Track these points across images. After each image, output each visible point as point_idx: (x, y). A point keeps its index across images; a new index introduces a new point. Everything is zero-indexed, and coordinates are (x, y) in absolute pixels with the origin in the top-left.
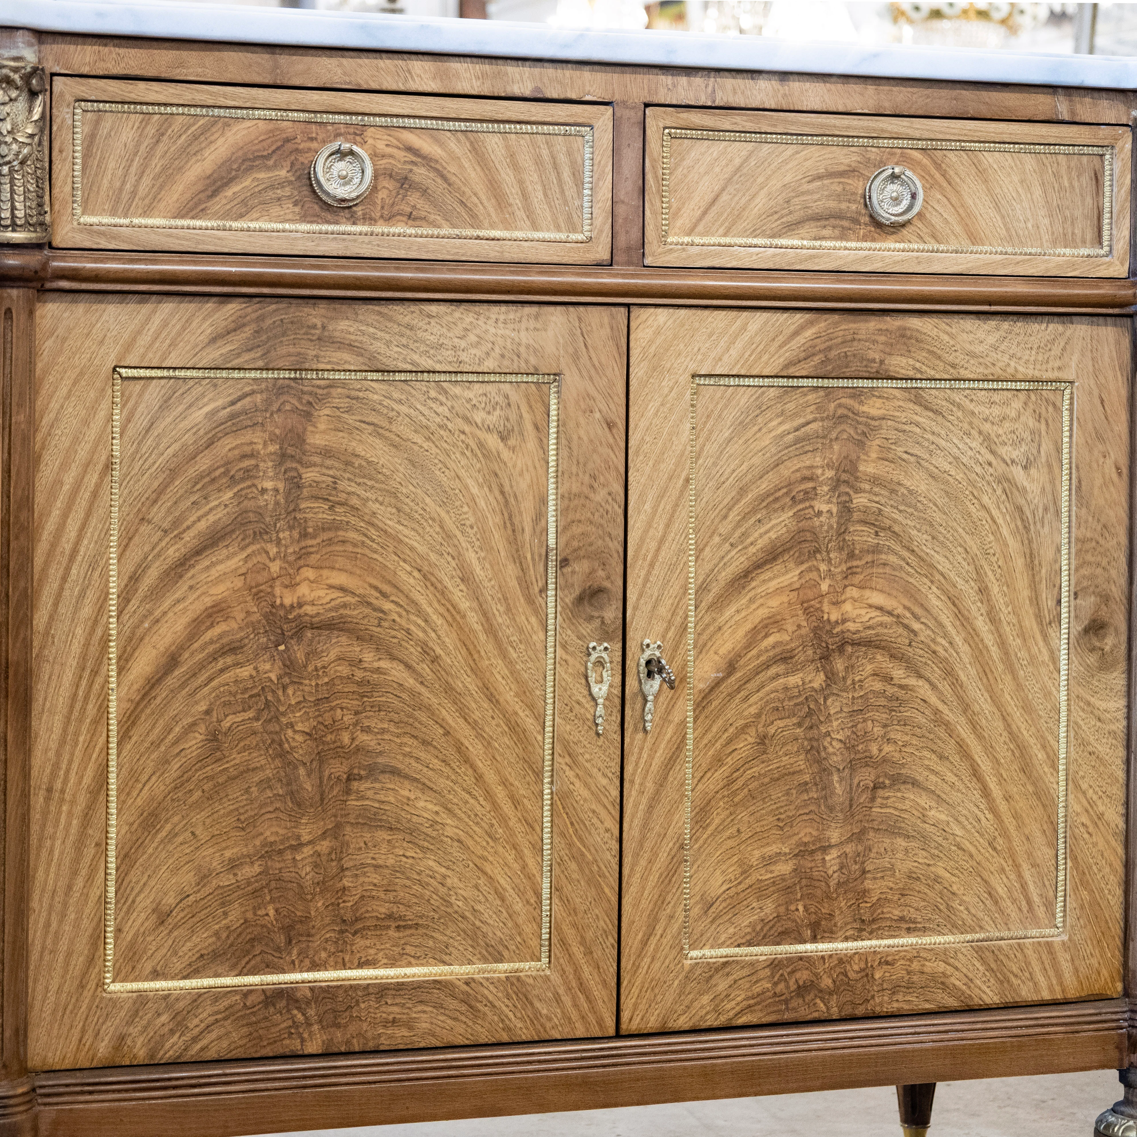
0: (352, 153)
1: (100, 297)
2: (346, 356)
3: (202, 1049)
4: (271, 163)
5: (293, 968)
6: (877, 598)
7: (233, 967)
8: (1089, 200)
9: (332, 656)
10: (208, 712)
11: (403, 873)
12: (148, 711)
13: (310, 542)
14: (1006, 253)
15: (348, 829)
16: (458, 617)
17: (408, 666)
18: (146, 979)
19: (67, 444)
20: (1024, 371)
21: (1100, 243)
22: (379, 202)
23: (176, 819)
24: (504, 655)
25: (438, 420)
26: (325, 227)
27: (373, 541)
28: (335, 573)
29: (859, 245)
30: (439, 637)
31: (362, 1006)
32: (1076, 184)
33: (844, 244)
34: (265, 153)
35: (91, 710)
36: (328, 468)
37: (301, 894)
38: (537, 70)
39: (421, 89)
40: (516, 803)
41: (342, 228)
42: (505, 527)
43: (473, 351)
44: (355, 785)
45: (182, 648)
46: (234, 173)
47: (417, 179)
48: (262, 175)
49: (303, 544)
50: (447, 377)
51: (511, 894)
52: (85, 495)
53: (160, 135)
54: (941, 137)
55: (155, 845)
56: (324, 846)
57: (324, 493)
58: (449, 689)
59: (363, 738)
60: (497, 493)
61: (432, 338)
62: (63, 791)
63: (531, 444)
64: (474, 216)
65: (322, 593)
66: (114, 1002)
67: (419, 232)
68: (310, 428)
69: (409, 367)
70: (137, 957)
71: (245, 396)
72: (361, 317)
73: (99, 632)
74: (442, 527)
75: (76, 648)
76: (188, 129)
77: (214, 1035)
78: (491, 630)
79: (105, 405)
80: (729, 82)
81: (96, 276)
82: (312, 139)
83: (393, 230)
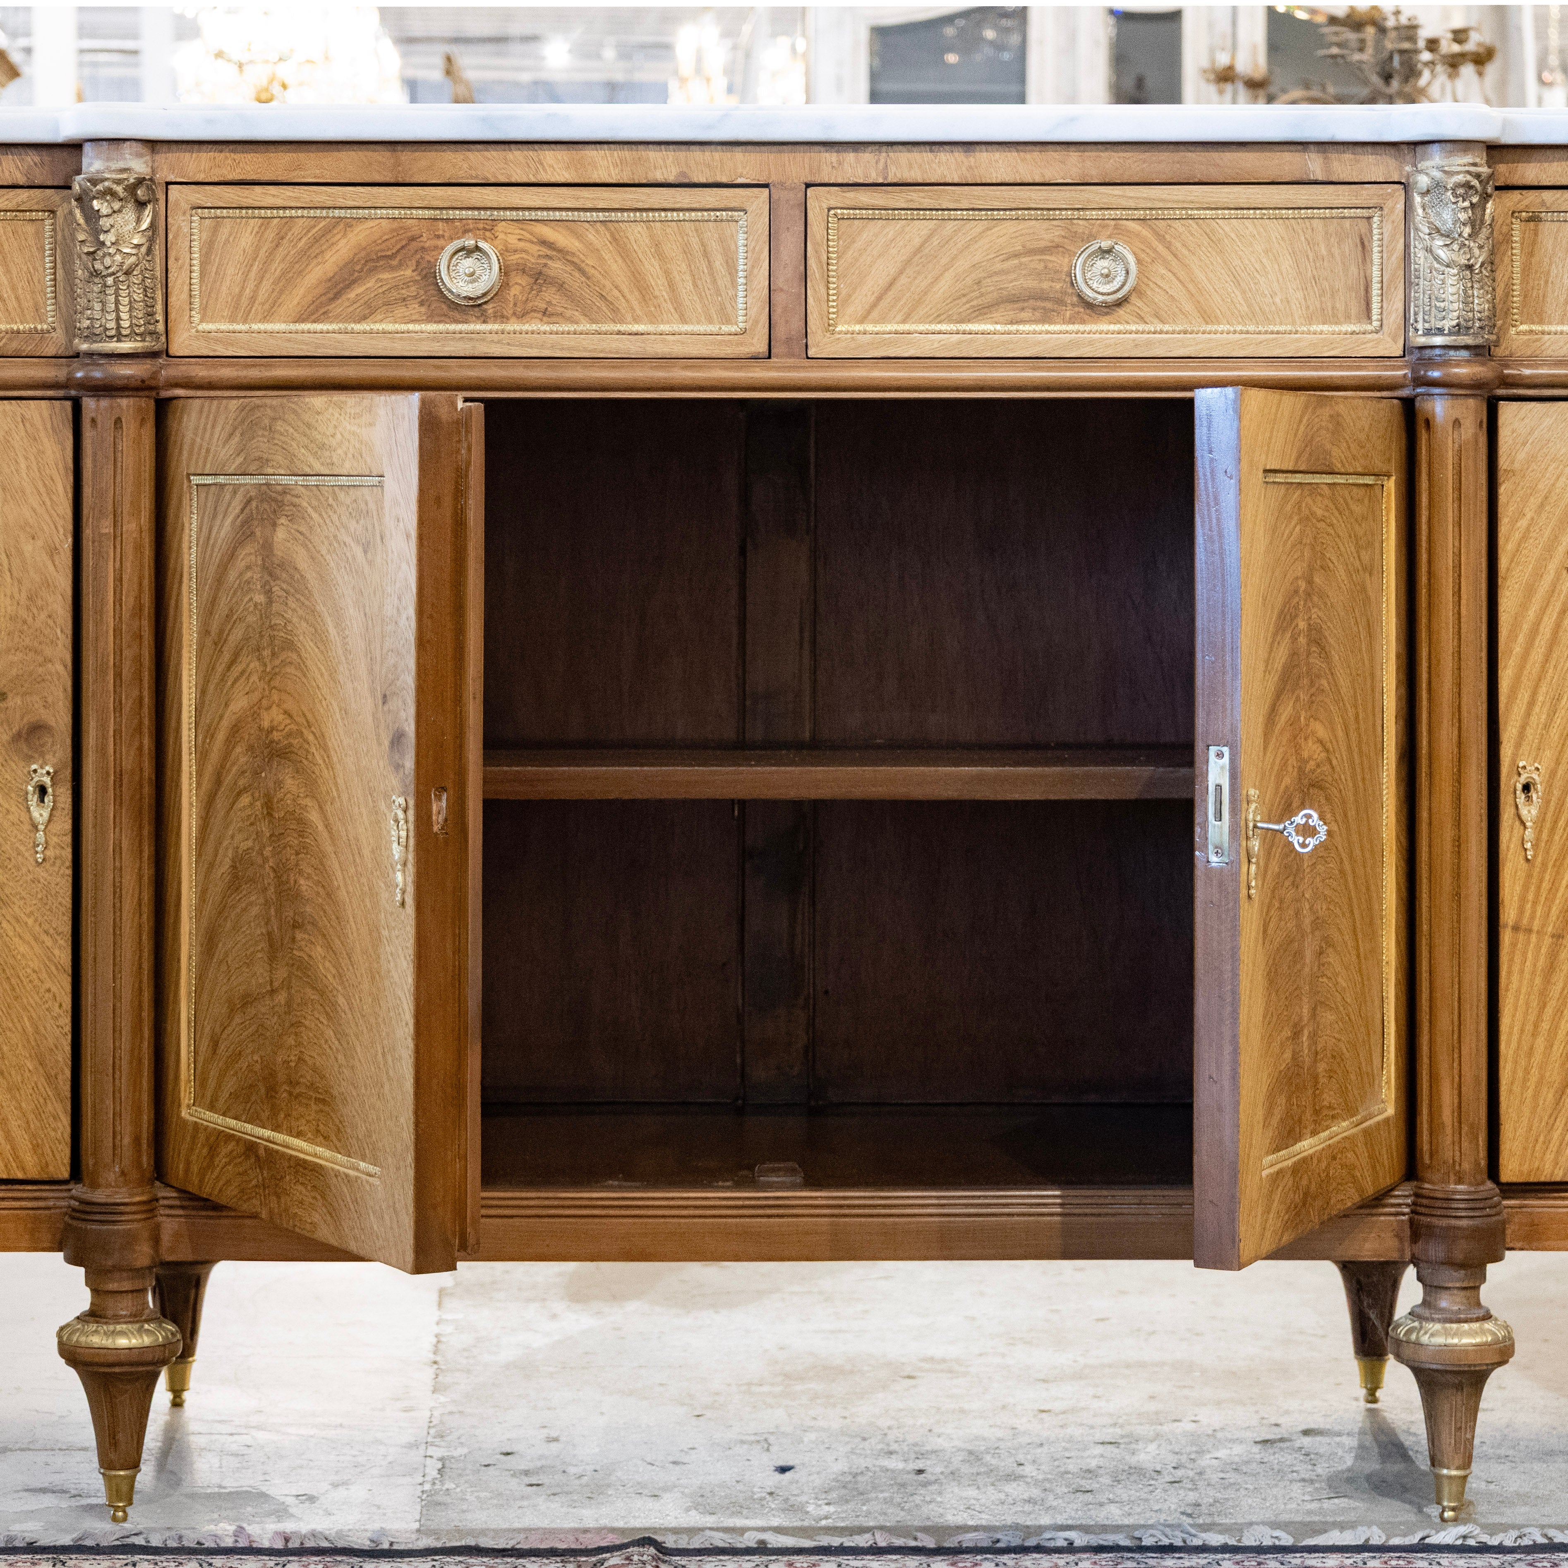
0: (477, 248)
4: (395, 263)
8: (1353, 270)
14: (1247, 332)
21: (1369, 317)
22: (511, 298)
26: (452, 327)
29: (1064, 327)
32: (1336, 251)
33: (1047, 327)
34: (389, 253)
38: (682, 154)
39: (553, 180)
41: (471, 327)
46: (356, 274)
47: (552, 273)
48: (385, 276)
53: (280, 238)
54: (1161, 205)
64: (615, 310)
67: (555, 328)
76: (309, 231)
80: (903, 156)
81: (210, 383)
82: (438, 237)
83: (526, 327)
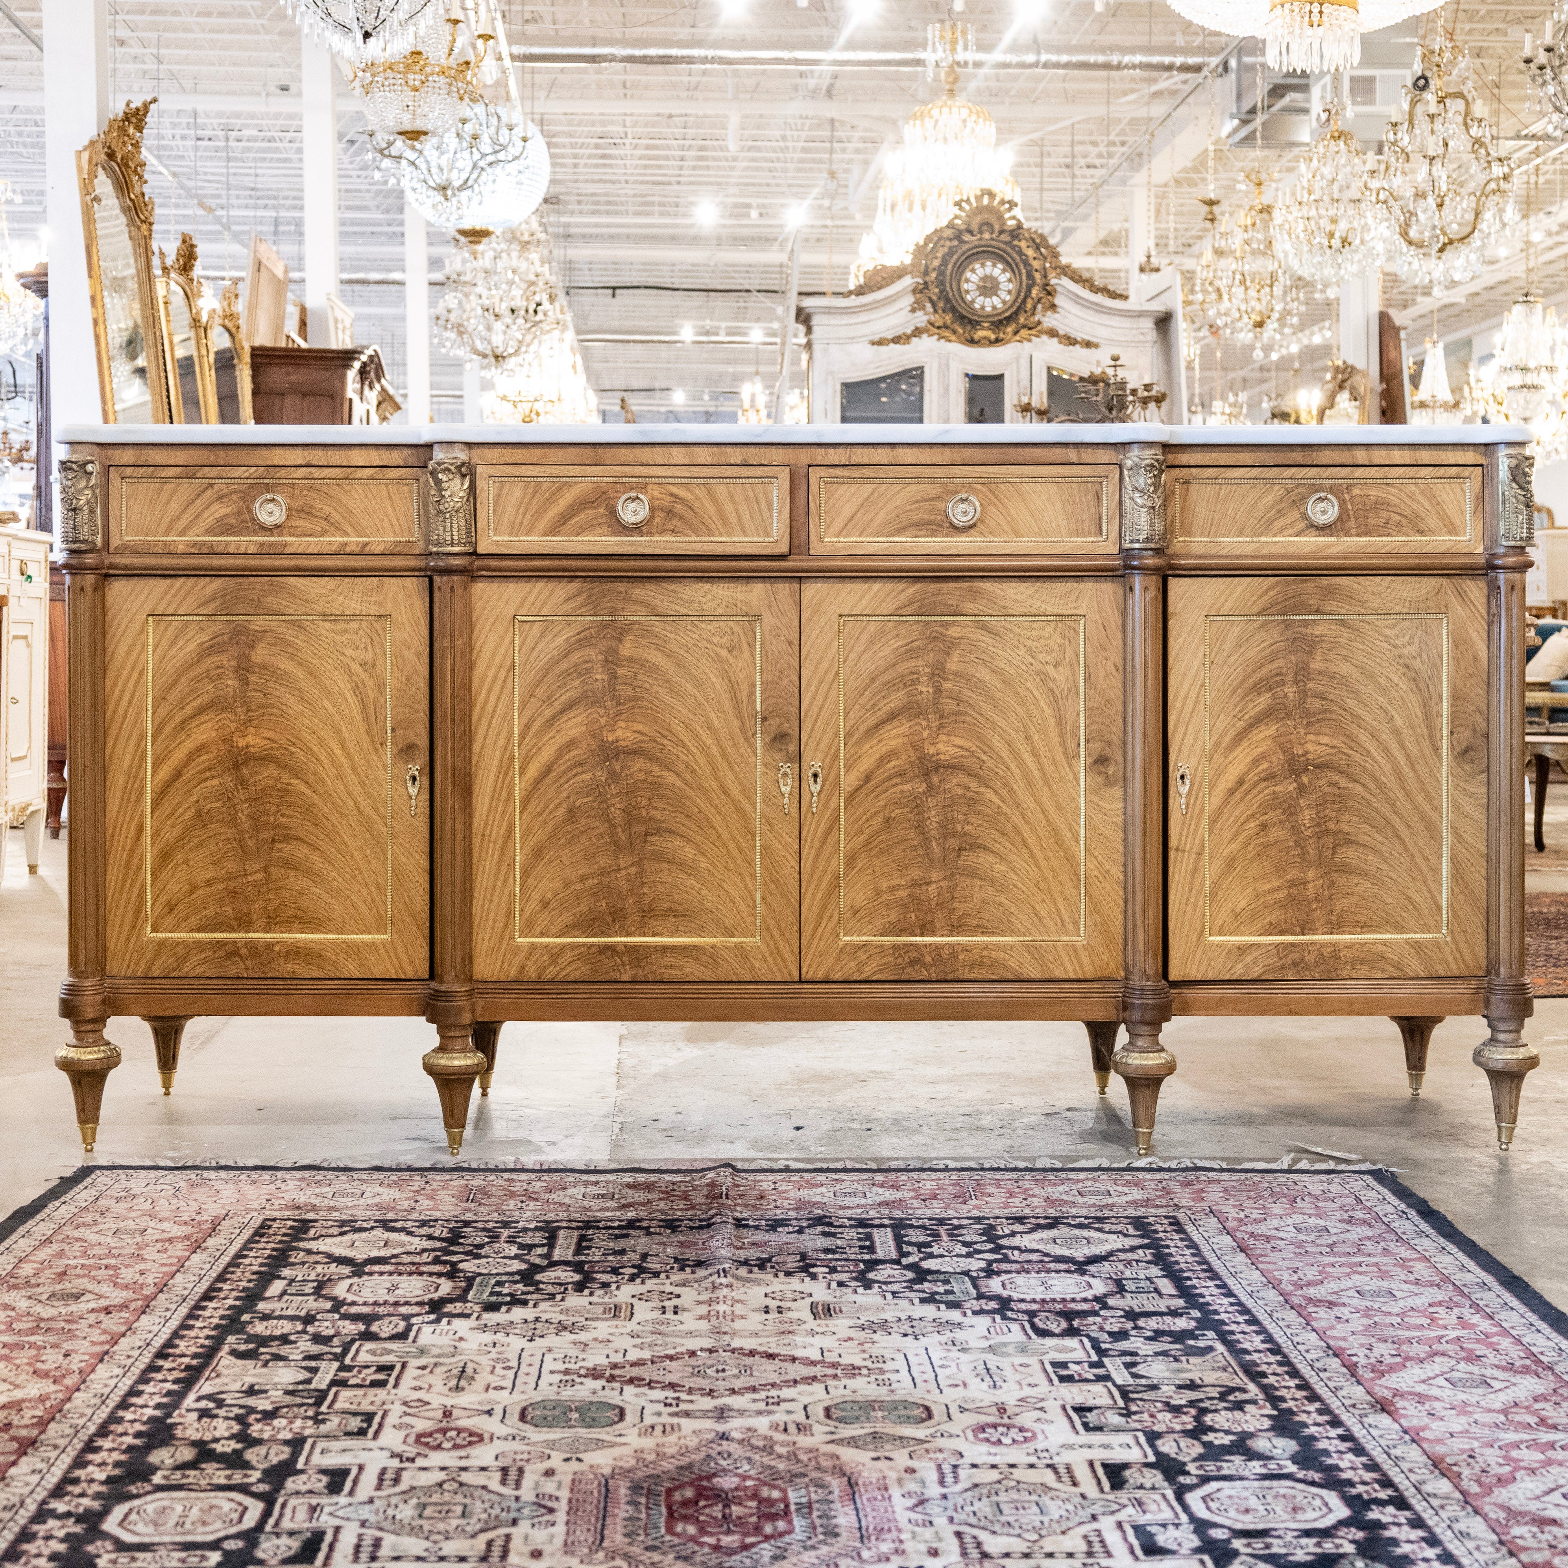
0: (638, 498)
1: (506, 579)
2: (639, 608)
3: (566, 975)
4: (594, 505)
5: (616, 934)
6: (959, 741)
7: (583, 932)
8: (1093, 509)
9: (635, 768)
10: (568, 797)
11: (677, 887)
12: (536, 796)
13: (622, 707)
14: (1038, 542)
15: (646, 861)
16: (706, 749)
17: (678, 775)
18: (537, 937)
19: (489, 656)
20: (1050, 610)
21: (1101, 534)
22: (655, 524)
23: (552, 853)
24: (732, 769)
25: (692, 641)
26: (625, 539)
27: (657, 707)
28: (636, 724)
29: (942, 539)
30: (695, 759)
31: (653, 957)
32: (1084, 500)
33: (933, 539)
34: (591, 500)
35: (504, 794)
36: (631, 668)
37: (620, 895)
38: (744, 449)
39: (679, 463)
40: (741, 851)
41: (634, 539)
42: (732, 700)
43: (710, 604)
44: (649, 838)
45: (553, 763)
46: (574, 512)
47: (677, 511)
48: (590, 512)
49: (618, 708)
50: (697, 618)
51: (738, 900)
52: (499, 682)
53: (535, 492)
54: (993, 476)
55: (540, 866)
56: (633, 870)
57: (629, 681)
58: (701, 787)
59: (653, 813)
60: (727, 681)
61: (687, 597)
62: (490, 836)
63: (746, 654)
64: (710, 530)
65: (629, 735)
66: (518, 947)
67: (678, 539)
68: (621, 647)
69: (674, 613)
70: (532, 925)
71: (586, 629)
72: (646, 587)
73: (508, 754)
74: (696, 699)
75: (496, 762)
76: (550, 489)
77: (572, 968)
78: (724, 755)
79: (510, 635)
80: (859, 451)
81: (499, 568)
82: (617, 492)
83: (663, 539)
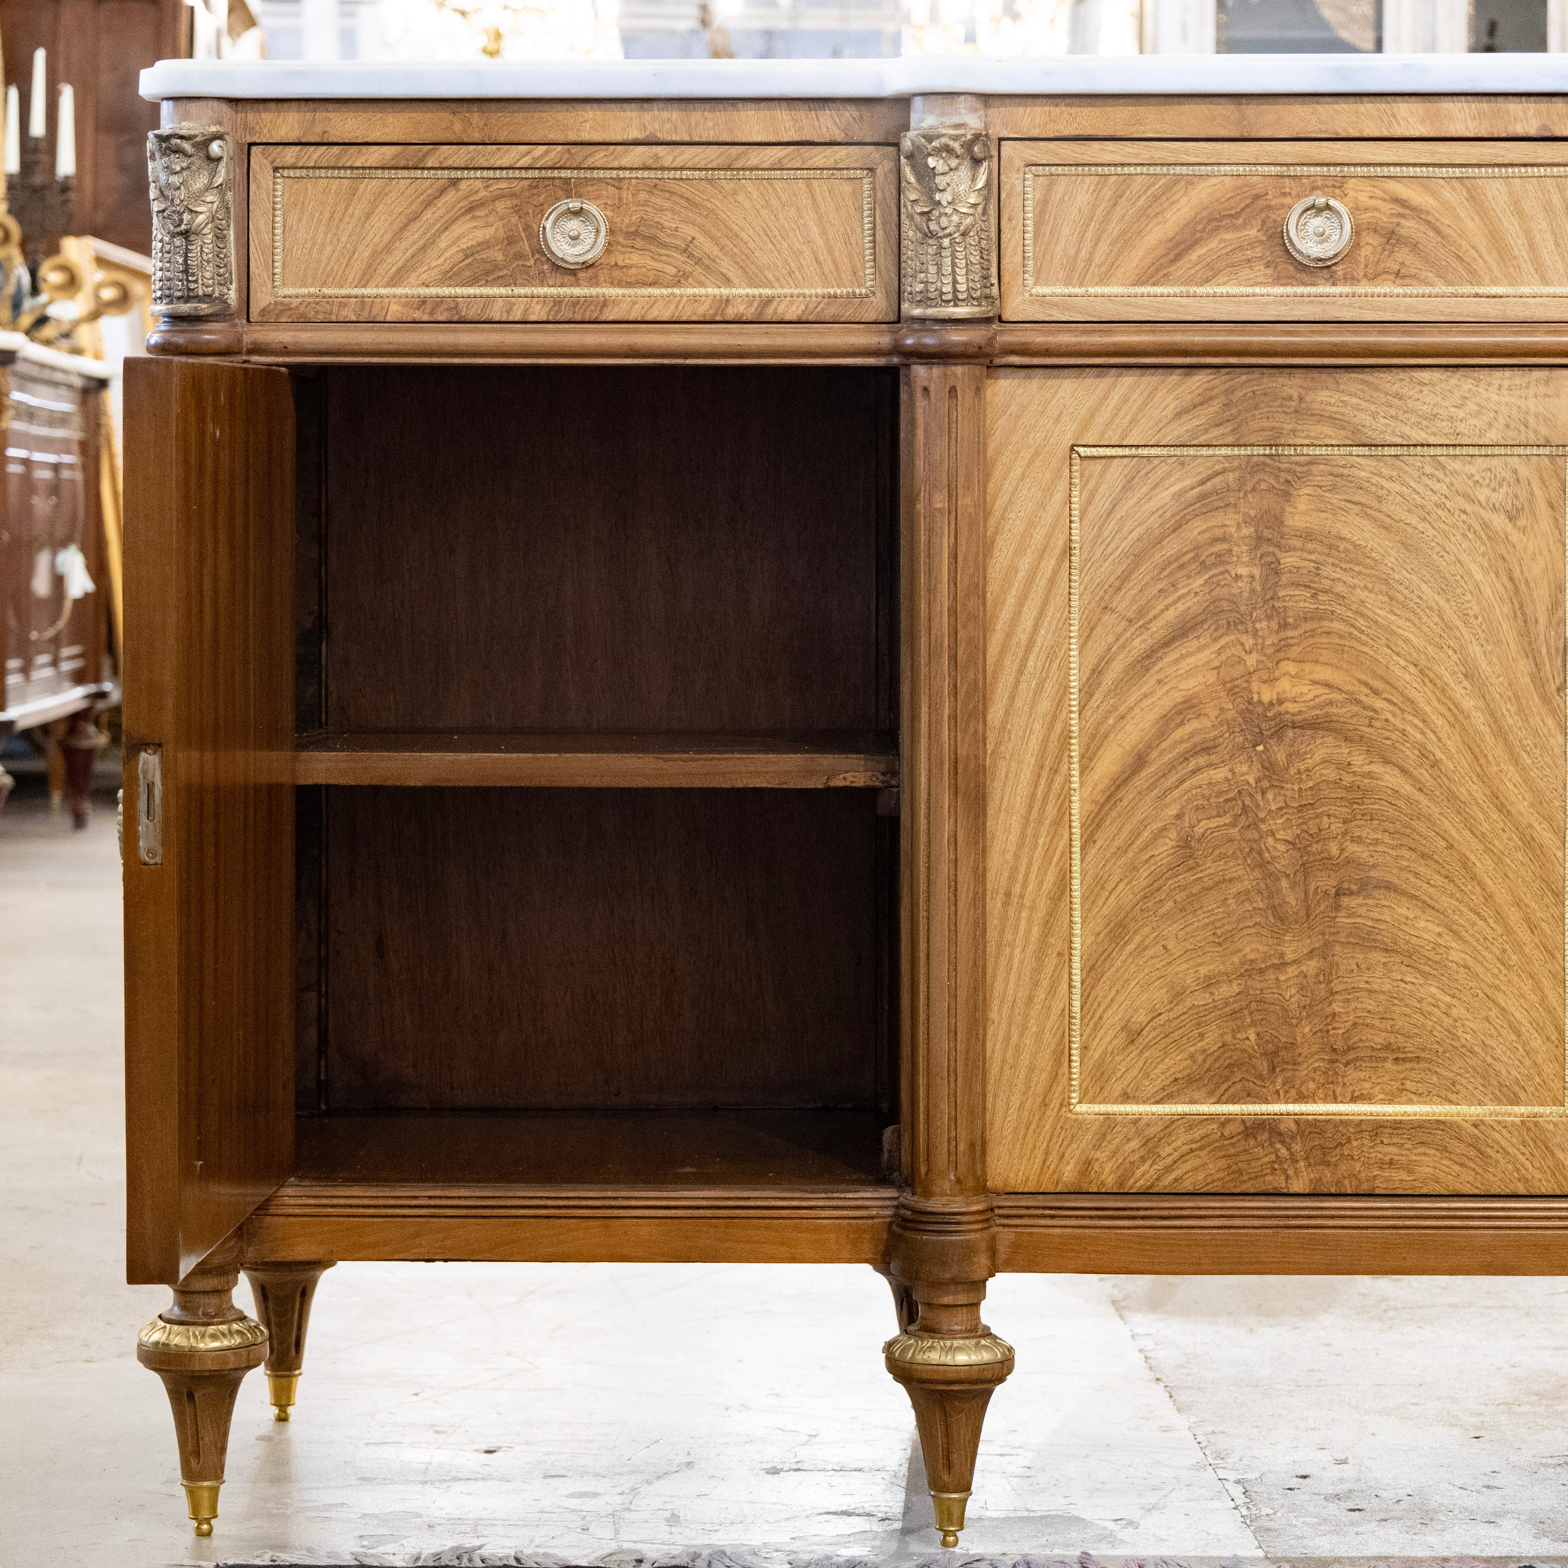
0: (1328, 207)
1: (1056, 372)
2: (1327, 430)
3: (1176, 1180)
4: (1239, 222)
5: (1277, 1097)
7: (1211, 1093)
9: (1317, 758)
10: (1178, 817)
11: (1401, 1000)
12: (1114, 814)
13: (1290, 633)
15: (1338, 949)
16: (1461, 717)
17: (1404, 771)
18: (1115, 1102)
19: (1021, 529)
22: (1362, 260)
23: (1146, 930)
24: (1515, 760)
25: (1435, 498)
26: (1300, 290)
27: (1362, 632)
28: (1319, 667)
30: (1439, 739)
31: (1355, 1143)
34: (1233, 212)
35: (1051, 810)
36: (1310, 552)
37: (1286, 1018)
38: (1544, 106)
39: (1407, 134)
40: (1533, 927)
41: (1320, 290)
42: (1515, 617)
43: (1473, 422)
44: (1345, 901)
45: (1150, 747)
46: (1198, 235)
47: (1403, 232)
48: (1229, 236)
49: (1283, 635)
50: (1444, 450)
51: (1527, 1029)
52: (1041, 583)
53: (1118, 197)
55: (1123, 957)
56: (1311, 966)
57: (1305, 580)
58: (1452, 797)
59: (1353, 849)
60: (1505, 579)
61: (1424, 407)
62: (1022, 897)
64: (1472, 272)
65: (1305, 689)
66: (1080, 1124)
67: (1408, 290)
68: (1289, 509)
69: (1399, 441)
70: (1105, 1077)
71: (1217, 474)
72: (1342, 387)
73: (1058, 728)
74: (1441, 617)
75: (1034, 744)
76: (1148, 189)
77: (1188, 1166)
78: (1500, 732)
79: (1063, 485)
81: (1047, 350)
82: (1284, 194)
83: (1378, 290)
